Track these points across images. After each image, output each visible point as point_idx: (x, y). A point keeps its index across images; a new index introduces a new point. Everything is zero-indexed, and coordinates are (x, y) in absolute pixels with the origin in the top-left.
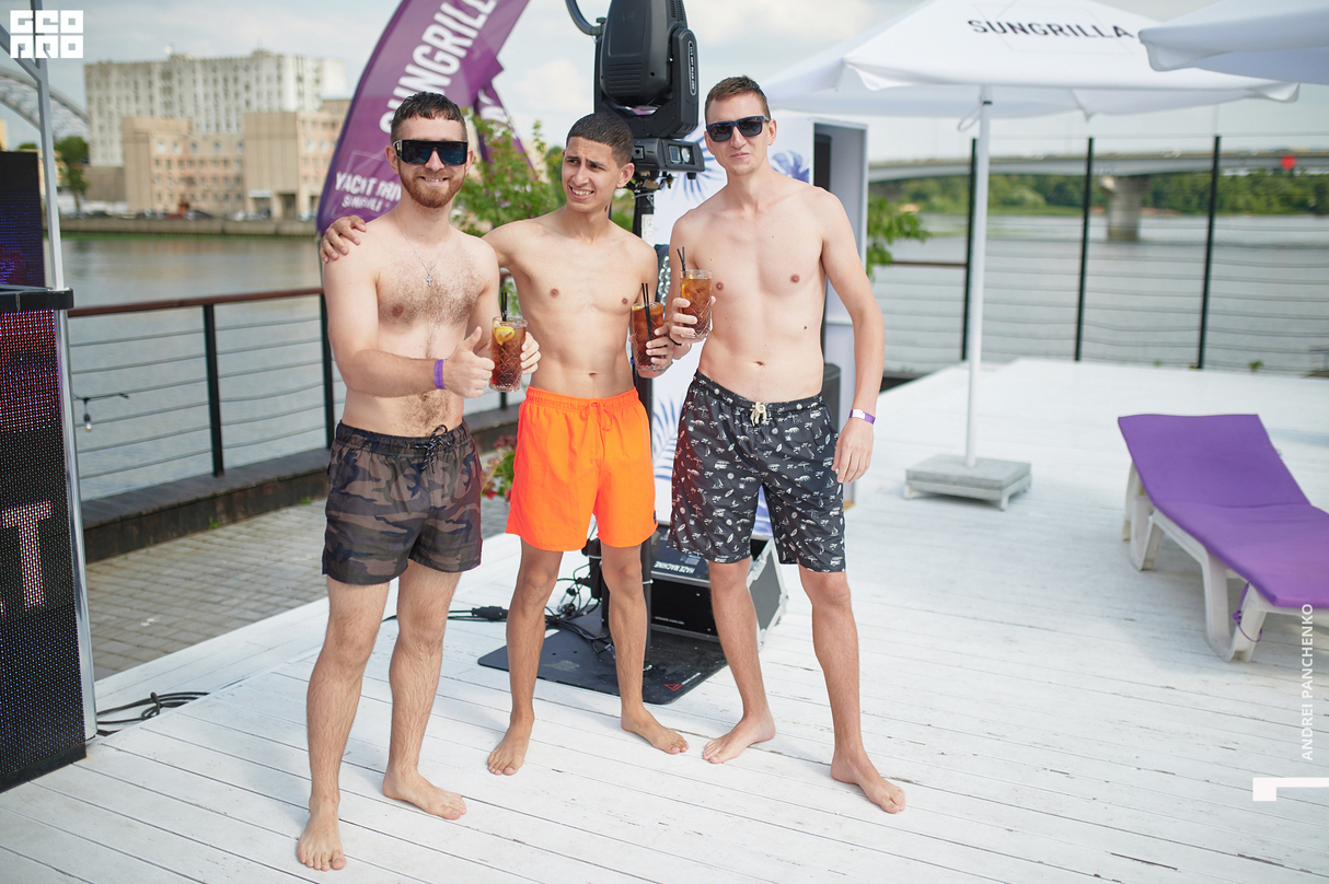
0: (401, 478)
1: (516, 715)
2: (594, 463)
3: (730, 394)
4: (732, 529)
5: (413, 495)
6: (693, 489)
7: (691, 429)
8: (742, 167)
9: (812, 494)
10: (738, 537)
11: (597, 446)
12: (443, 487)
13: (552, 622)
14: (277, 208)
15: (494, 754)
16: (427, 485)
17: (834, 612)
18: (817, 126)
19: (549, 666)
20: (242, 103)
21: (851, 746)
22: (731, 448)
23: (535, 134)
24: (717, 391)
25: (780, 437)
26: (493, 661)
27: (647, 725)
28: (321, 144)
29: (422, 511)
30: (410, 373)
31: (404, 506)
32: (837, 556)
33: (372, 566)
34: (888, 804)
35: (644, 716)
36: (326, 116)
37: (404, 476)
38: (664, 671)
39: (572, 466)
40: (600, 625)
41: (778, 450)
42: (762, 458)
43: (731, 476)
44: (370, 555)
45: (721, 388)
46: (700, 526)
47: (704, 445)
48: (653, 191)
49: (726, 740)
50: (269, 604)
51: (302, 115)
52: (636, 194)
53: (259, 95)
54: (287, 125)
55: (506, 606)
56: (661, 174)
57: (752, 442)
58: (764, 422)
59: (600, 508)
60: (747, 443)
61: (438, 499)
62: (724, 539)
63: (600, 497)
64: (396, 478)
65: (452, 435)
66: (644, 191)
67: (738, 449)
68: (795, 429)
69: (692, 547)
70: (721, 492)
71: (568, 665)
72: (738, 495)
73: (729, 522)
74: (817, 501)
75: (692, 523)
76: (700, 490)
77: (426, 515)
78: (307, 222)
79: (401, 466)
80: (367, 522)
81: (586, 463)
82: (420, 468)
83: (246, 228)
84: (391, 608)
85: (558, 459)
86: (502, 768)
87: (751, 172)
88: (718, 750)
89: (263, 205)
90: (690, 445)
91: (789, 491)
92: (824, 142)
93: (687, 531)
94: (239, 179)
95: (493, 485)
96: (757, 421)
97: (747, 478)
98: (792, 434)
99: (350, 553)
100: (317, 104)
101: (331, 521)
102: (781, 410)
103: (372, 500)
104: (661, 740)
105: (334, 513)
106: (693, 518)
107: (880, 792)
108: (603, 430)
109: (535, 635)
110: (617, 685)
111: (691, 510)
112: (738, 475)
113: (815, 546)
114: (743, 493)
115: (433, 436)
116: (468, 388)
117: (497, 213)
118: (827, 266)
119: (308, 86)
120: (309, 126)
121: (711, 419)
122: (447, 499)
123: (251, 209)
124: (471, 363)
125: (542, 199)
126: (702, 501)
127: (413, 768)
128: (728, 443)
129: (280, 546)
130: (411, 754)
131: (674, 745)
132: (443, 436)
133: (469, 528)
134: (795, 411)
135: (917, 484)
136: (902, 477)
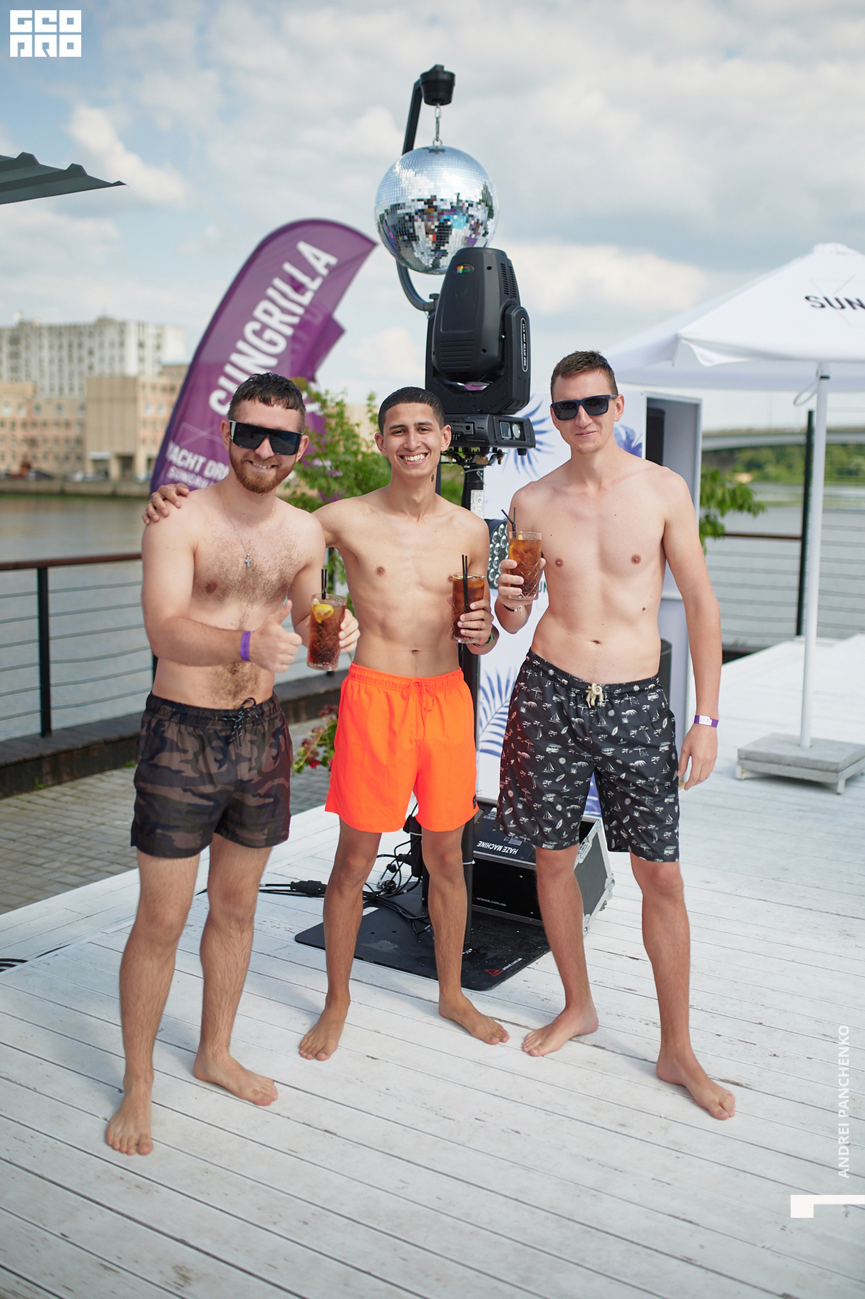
0: (208, 750)
1: (331, 997)
2: (414, 743)
3: (565, 675)
4: (561, 815)
5: (220, 767)
6: (522, 772)
7: (523, 710)
8: (589, 446)
9: (646, 779)
10: (567, 823)
11: (418, 726)
12: (250, 760)
13: (371, 899)
14: (115, 470)
15: (307, 1037)
16: (234, 757)
17: (666, 904)
18: (650, 401)
19: (367, 945)
20: (85, 367)
21: (678, 1046)
22: (564, 731)
23: (369, 405)
24: (551, 672)
25: (616, 721)
26: (310, 938)
27: (465, 1013)
28: (160, 407)
29: (229, 784)
30: (215, 642)
31: (210, 779)
32: (671, 845)
33: (180, 839)
34: (717, 1109)
35: (462, 1003)
36: (165, 381)
37: (213, 748)
38: (484, 955)
39: (392, 746)
40: (420, 905)
41: (613, 734)
42: (596, 741)
43: (562, 761)
44: (177, 827)
45: (556, 669)
46: (528, 810)
47: (536, 727)
48: (482, 466)
49: (547, 1032)
50: (90, 868)
51: (142, 379)
52: (466, 469)
53: (102, 360)
54: (127, 389)
55: (325, 881)
56: (491, 449)
57: (587, 724)
58: (601, 704)
59: (420, 787)
60: (581, 725)
61: (244, 772)
62: (552, 824)
63: (420, 779)
64: (203, 749)
65: (261, 708)
66: (474, 466)
67: (572, 733)
68: (632, 712)
69: (519, 832)
70: (552, 776)
71: (386, 946)
72: (569, 780)
73: (559, 808)
74: (652, 787)
75: (520, 806)
76: (531, 774)
77: (232, 788)
78: (143, 484)
79: (208, 738)
80: (176, 794)
81: (406, 744)
82: (227, 741)
83: (84, 489)
84: (202, 882)
85: (378, 738)
86: (315, 1052)
87: (597, 450)
88: (538, 1042)
89: (101, 467)
90: (521, 727)
91: (623, 776)
92: (657, 416)
93: (515, 815)
94: (79, 441)
95: (317, 754)
96: (593, 703)
97: (579, 763)
98: (629, 717)
99: (156, 825)
100: (158, 369)
101: (141, 793)
102: (618, 691)
103: (179, 772)
104: (480, 1029)
105: (142, 784)
106: (521, 802)
107: (710, 1096)
108: (424, 710)
109: (352, 912)
110: (436, 969)
111: (519, 793)
112: (571, 759)
113: (649, 834)
114: (575, 777)
115: (241, 709)
116: (274, 662)
117: (328, 484)
118: (667, 548)
119: (149, 352)
120: (148, 391)
121: (544, 701)
122: (254, 772)
123: (90, 470)
124: (279, 637)
125: (373, 469)
126: (532, 785)
127: (224, 1050)
128: (561, 726)
129: (104, 809)
130: (222, 1035)
131: (494, 1035)
132: (251, 709)
133: (276, 803)
134: (632, 693)
135: (750, 764)
136: (735, 756)
